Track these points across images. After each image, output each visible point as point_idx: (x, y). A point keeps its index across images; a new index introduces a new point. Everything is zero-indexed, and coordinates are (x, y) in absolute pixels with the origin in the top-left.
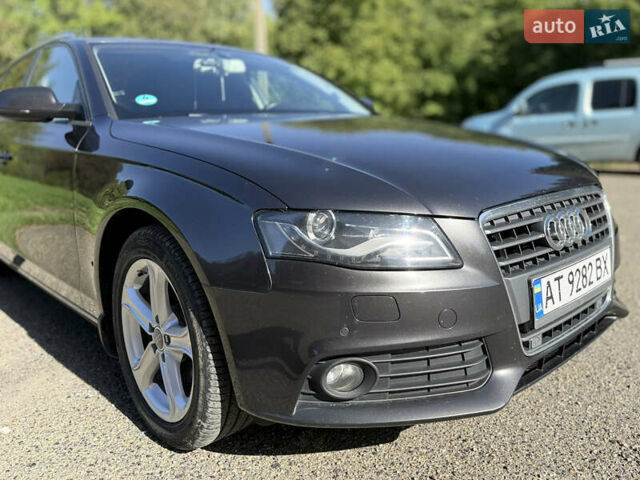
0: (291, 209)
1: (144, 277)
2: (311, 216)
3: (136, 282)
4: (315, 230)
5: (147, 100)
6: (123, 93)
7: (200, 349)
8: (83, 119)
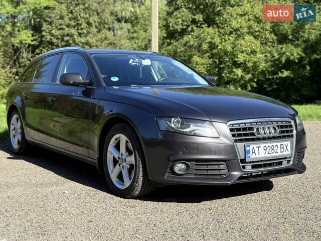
0: (167, 117)
1: (117, 141)
2: (173, 119)
3: (114, 143)
4: (174, 124)
5: (115, 79)
6: (106, 76)
7: (137, 159)
8: (92, 86)
